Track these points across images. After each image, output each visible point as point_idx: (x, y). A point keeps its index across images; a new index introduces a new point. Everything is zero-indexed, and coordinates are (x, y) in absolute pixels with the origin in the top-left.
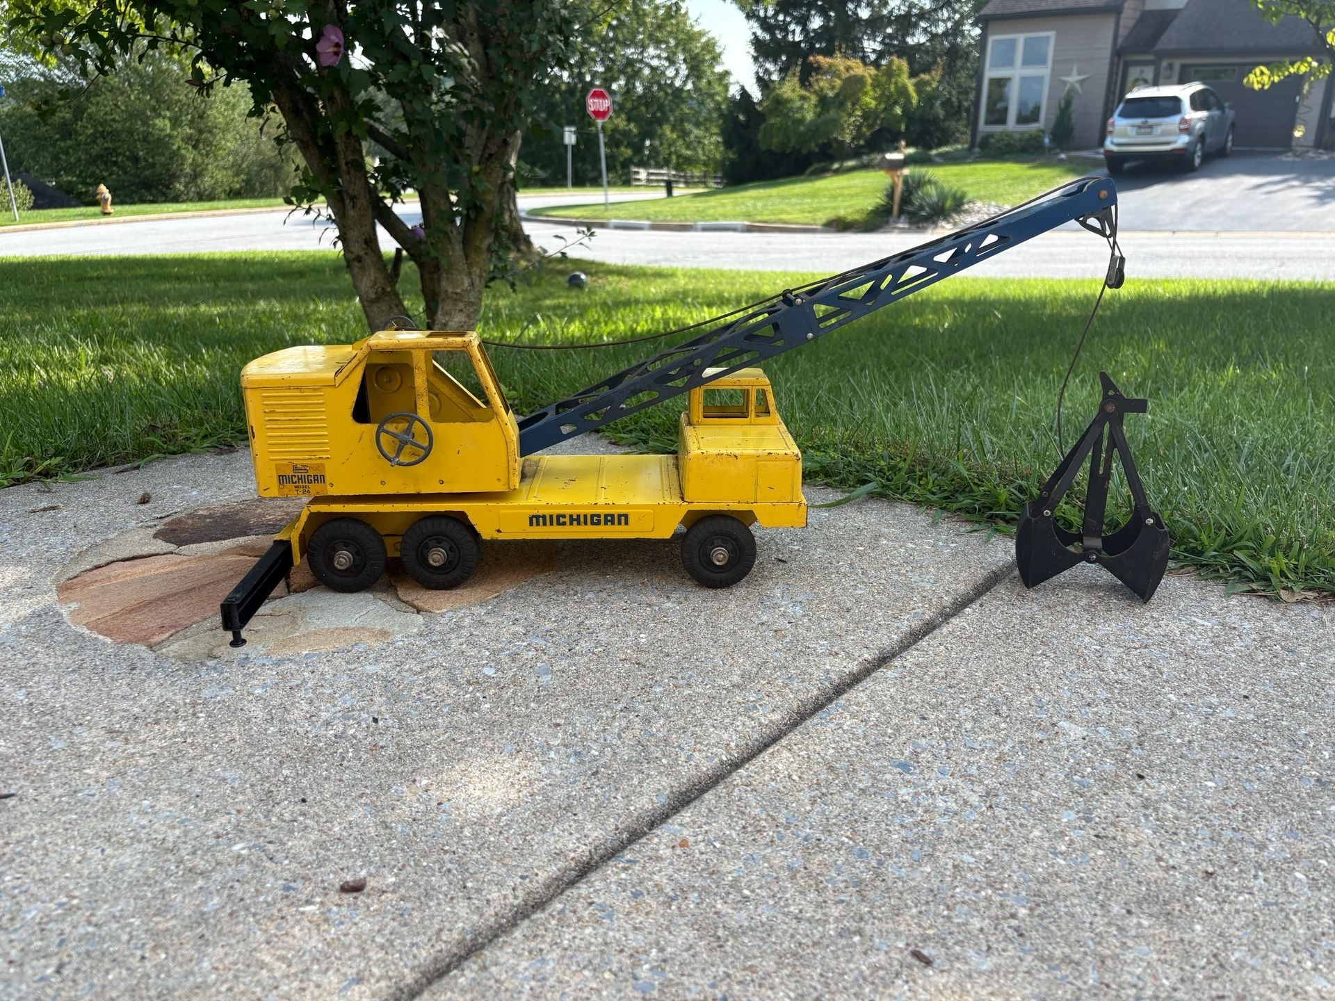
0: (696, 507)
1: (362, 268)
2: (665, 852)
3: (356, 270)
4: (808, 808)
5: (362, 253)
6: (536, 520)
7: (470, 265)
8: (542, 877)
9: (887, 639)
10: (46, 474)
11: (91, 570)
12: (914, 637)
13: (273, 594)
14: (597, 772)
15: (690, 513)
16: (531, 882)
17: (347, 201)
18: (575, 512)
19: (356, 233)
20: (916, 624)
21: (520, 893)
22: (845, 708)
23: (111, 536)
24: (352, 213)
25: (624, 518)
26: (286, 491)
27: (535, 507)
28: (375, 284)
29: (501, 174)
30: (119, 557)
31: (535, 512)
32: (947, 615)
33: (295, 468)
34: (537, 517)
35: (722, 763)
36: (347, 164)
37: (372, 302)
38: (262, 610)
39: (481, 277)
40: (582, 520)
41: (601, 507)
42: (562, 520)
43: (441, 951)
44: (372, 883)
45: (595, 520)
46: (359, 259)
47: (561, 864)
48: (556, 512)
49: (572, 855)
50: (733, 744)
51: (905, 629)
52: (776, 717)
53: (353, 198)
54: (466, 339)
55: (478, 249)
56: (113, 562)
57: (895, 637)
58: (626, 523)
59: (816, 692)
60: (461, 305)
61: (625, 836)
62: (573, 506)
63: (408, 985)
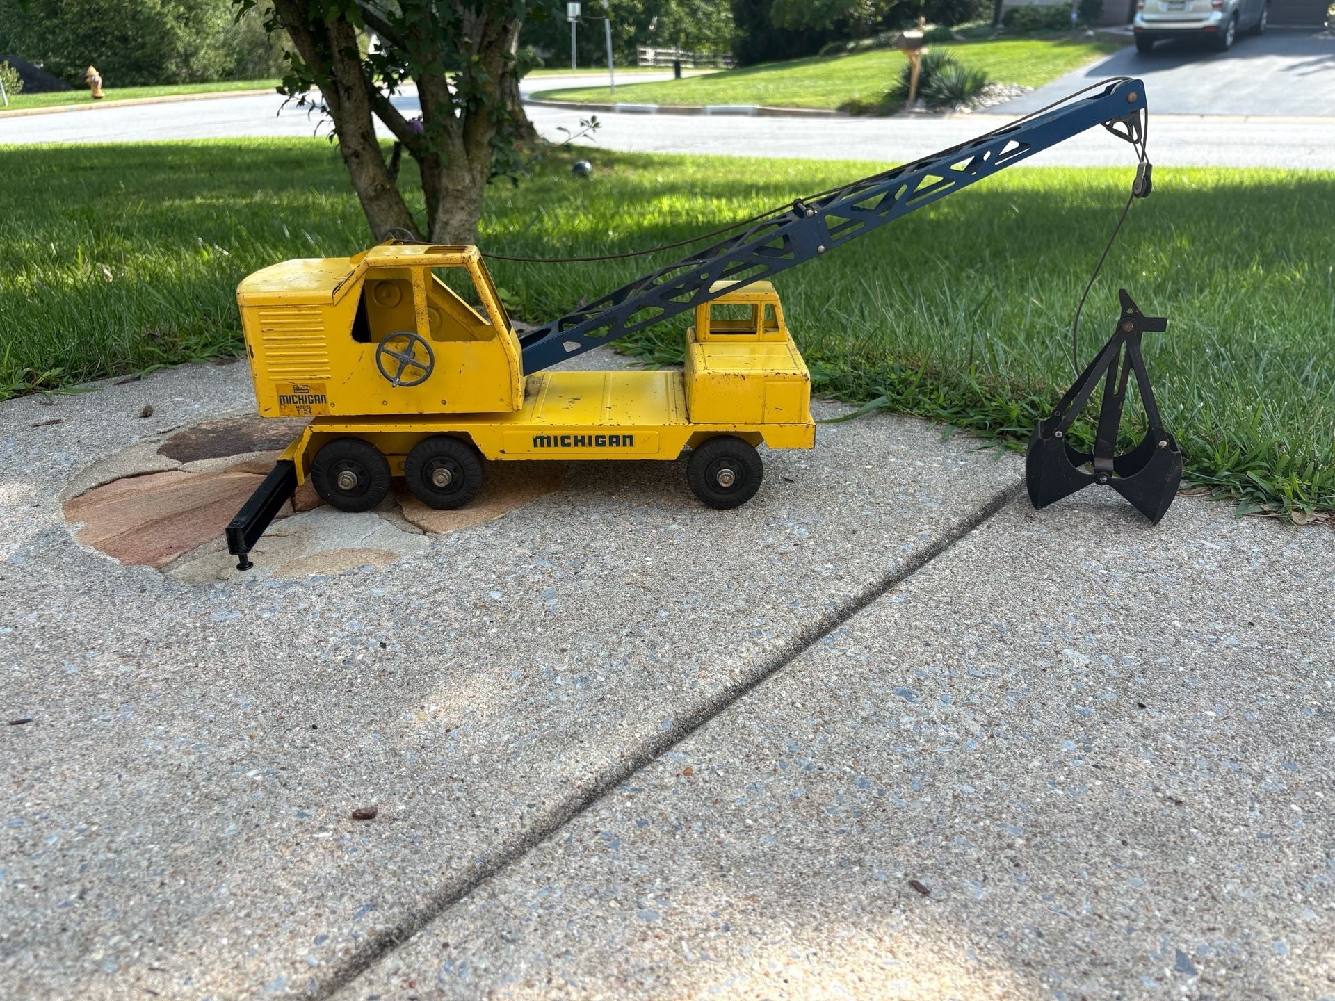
0: (702, 428)
1: (360, 164)
2: (669, 780)
3: (354, 167)
4: (811, 736)
5: (359, 148)
6: (540, 441)
7: (471, 161)
8: (549, 805)
9: (892, 562)
10: (48, 385)
11: (96, 487)
12: (920, 560)
13: (279, 514)
14: (602, 699)
15: (695, 433)
16: (538, 810)
17: (342, 92)
18: (579, 433)
19: (352, 127)
20: (922, 546)
21: (527, 821)
22: (849, 634)
23: (115, 452)
24: (347, 105)
25: (629, 440)
26: (287, 411)
27: (539, 428)
28: (374, 180)
29: (502, 63)
30: (124, 473)
31: (539, 433)
32: (954, 537)
33: (296, 388)
34: (542, 438)
35: (726, 689)
36: (340, 52)
37: (371, 199)
38: (269, 530)
39: (482, 173)
40: (587, 441)
41: (606, 428)
42: (566, 441)
43: (451, 878)
44: (383, 810)
45: (600, 441)
46: (356, 154)
47: (567, 793)
48: (559, 433)
49: (579, 783)
50: (737, 671)
51: (911, 552)
52: (780, 642)
53: (348, 89)
54: (465, 254)
55: (479, 144)
56: (118, 478)
57: (900, 560)
58: (632, 445)
59: (820, 617)
60: (462, 203)
61: (630, 763)
62: (577, 427)
63: (420, 911)
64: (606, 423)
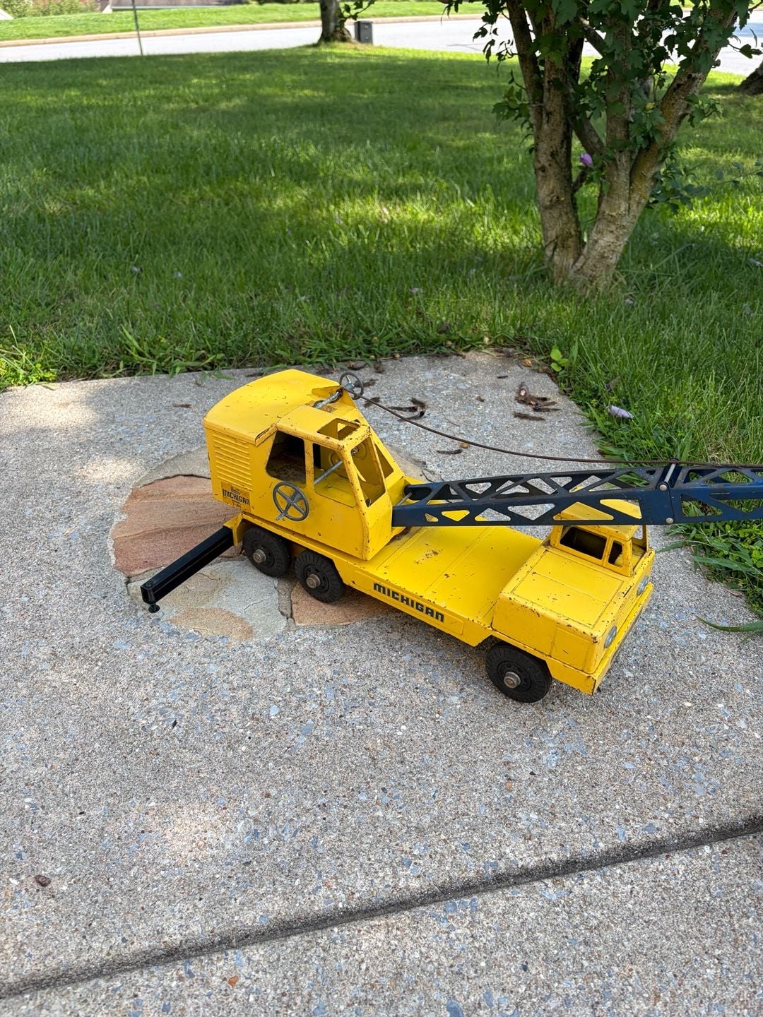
0: (497, 635)
1: (544, 177)
2: (215, 981)
3: (540, 178)
4: (342, 1008)
5: (546, 165)
6: (377, 587)
7: (631, 191)
8: (136, 946)
9: (590, 844)
10: (212, 366)
11: (162, 480)
12: (627, 854)
14: (248, 863)
15: (491, 636)
16: (125, 947)
17: (544, 115)
18: (406, 595)
19: (545, 146)
20: (637, 839)
21: (113, 953)
22: (475, 909)
23: (193, 450)
24: (545, 127)
25: (440, 617)
26: (227, 500)
27: (379, 579)
28: (552, 193)
29: (684, 106)
30: (184, 473)
31: (378, 582)
33: (232, 488)
34: (380, 586)
35: (336, 908)
36: (549, 82)
37: (546, 208)
38: (206, 570)
39: (639, 203)
40: (410, 602)
41: (425, 600)
42: (396, 596)
43: (39, 970)
44: (53, 885)
45: (419, 607)
46: (543, 169)
47: (154, 943)
48: (393, 589)
49: (166, 939)
50: (357, 895)
51: (621, 841)
52: (415, 884)
53: (549, 114)
54: (341, 443)
55: (643, 177)
56: (179, 475)
57: (602, 845)
58: (442, 620)
59: (472, 874)
60: (613, 228)
61: (217, 939)
62: (404, 590)
64: (426, 597)
